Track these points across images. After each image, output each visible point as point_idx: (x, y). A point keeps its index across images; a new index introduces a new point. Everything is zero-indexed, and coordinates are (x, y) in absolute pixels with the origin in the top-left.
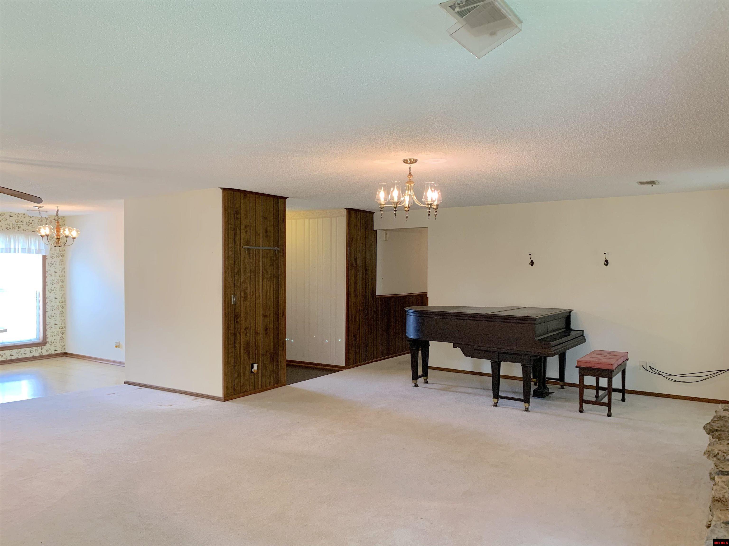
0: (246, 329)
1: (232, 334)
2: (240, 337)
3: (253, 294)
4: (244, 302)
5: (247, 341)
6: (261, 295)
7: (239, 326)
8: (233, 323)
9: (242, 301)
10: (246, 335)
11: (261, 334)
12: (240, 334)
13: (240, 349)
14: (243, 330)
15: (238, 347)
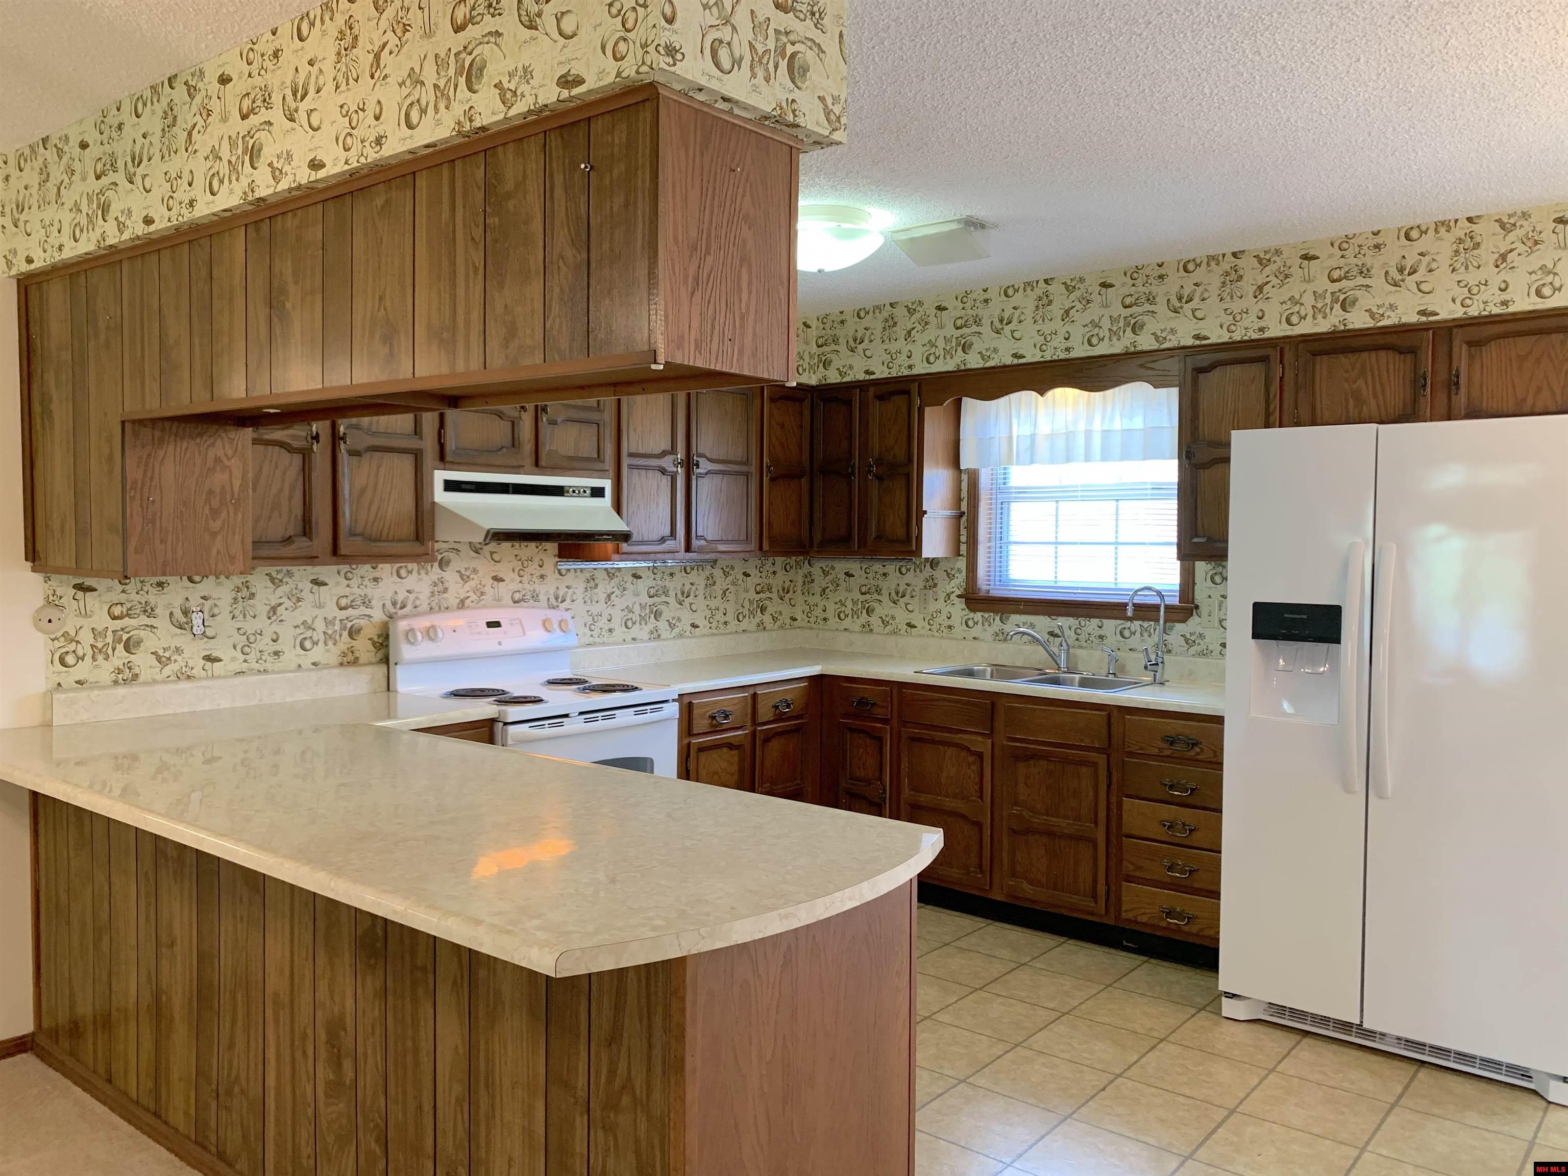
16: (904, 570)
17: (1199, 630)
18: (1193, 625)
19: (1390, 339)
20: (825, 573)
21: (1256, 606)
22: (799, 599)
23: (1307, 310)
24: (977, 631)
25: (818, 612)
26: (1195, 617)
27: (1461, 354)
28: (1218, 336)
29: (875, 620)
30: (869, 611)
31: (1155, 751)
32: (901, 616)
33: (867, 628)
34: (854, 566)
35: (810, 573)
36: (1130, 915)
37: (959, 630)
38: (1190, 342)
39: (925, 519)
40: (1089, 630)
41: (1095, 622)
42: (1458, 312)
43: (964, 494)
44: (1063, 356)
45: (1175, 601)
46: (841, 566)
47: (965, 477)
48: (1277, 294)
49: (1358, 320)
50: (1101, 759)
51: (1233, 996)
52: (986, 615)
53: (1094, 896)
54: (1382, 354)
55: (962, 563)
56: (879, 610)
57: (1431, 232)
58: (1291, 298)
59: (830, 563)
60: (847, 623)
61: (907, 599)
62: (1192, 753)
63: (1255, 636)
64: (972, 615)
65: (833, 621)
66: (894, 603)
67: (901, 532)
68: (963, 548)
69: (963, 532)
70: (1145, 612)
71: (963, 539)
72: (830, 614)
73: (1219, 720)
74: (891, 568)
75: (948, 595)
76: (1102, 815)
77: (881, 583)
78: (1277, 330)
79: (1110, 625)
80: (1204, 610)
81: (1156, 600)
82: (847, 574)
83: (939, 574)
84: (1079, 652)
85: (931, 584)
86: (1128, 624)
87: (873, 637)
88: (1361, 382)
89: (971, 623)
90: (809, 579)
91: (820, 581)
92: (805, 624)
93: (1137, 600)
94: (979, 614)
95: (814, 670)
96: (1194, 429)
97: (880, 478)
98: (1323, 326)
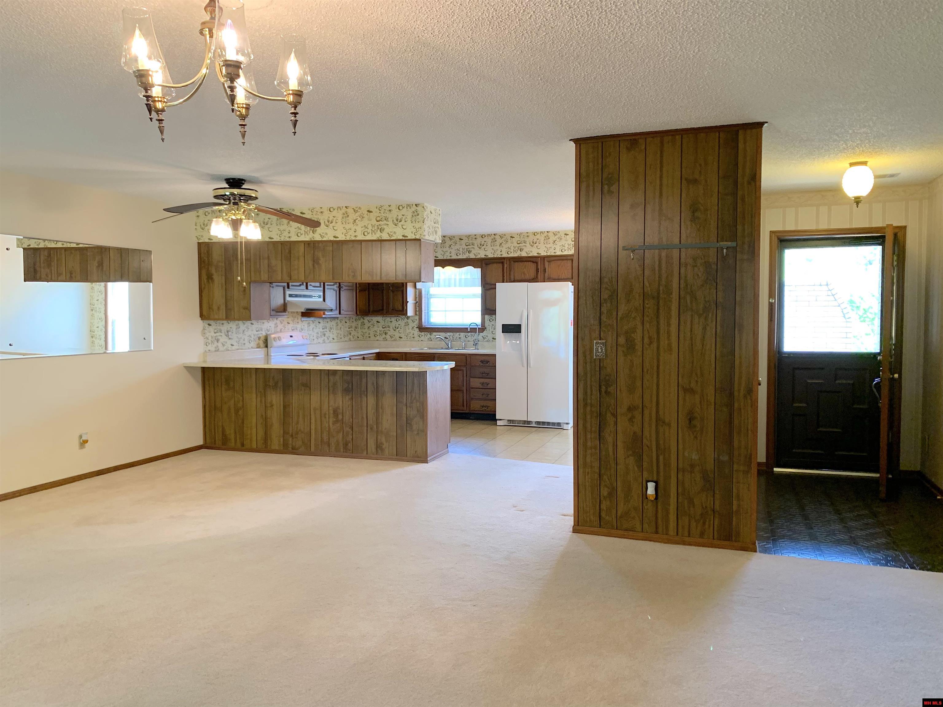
0: (630, 409)
1: (595, 414)
2: (616, 423)
3: (651, 343)
4: (625, 355)
5: (635, 433)
6: (675, 345)
7: (613, 401)
8: (596, 393)
9: (620, 353)
10: (631, 420)
11: (674, 425)
12: (615, 416)
13: (615, 446)
14: (623, 409)
15: (610, 440)
16: (398, 320)
17: (486, 334)
18: (485, 333)
19: (531, 259)
20: (369, 322)
21: (503, 325)
22: (360, 331)
23: (512, 251)
24: (422, 338)
25: (367, 335)
26: (485, 331)
27: (547, 264)
28: (491, 256)
29: (388, 337)
30: (386, 334)
31: (478, 365)
32: (397, 335)
33: (385, 339)
34: (379, 318)
35: (363, 322)
36: (473, 409)
37: (417, 338)
38: (484, 257)
39: (408, 304)
40: (456, 336)
41: (458, 333)
42: (545, 254)
43: (417, 296)
44: (449, 258)
45: (480, 327)
46: (375, 319)
47: (417, 291)
48: (505, 246)
49: (524, 254)
50: (464, 369)
51: (500, 420)
52: (425, 333)
53: (463, 406)
54: (529, 263)
55: (417, 317)
56: (389, 333)
57: (539, 234)
58: (508, 247)
59: (371, 318)
60: (378, 338)
61: (399, 329)
62: (488, 364)
63: (503, 332)
64: (421, 333)
65: (372, 337)
66: (395, 330)
67: (400, 308)
68: (418, 313)
69: (417, 308)
70: (473, 330)
71: (417, 310)
72: (372, 335)
73: (495, 355)
74: (393, 319)
75: (413, 328)
76: (465, 384)
77: (390, 324)
78: (505, 255)
79: (462, 334)
80: (488, 329)
81: (476, 327)
82: (377, 322)
83: (410, 321)
84: (454, 342)
85: (407, 324)
86: (467, 334)
87: (387, 342)
88: (525, 270)
89: (420, 336)
90: (363, 324)
91: (367, 324)
92: (362, 339)
93: (471, 327)
94: (423, 333)
95: (377, 351)
96: (485, 280)
97: (393, 292)
98: (516, 255)
